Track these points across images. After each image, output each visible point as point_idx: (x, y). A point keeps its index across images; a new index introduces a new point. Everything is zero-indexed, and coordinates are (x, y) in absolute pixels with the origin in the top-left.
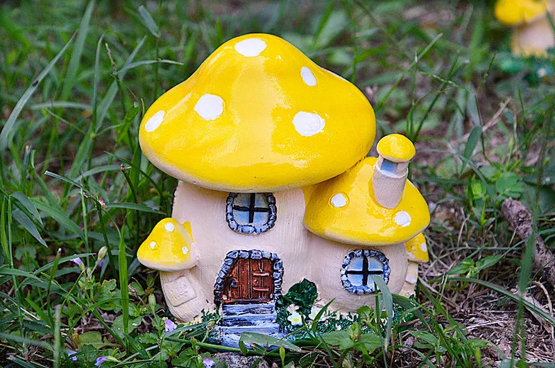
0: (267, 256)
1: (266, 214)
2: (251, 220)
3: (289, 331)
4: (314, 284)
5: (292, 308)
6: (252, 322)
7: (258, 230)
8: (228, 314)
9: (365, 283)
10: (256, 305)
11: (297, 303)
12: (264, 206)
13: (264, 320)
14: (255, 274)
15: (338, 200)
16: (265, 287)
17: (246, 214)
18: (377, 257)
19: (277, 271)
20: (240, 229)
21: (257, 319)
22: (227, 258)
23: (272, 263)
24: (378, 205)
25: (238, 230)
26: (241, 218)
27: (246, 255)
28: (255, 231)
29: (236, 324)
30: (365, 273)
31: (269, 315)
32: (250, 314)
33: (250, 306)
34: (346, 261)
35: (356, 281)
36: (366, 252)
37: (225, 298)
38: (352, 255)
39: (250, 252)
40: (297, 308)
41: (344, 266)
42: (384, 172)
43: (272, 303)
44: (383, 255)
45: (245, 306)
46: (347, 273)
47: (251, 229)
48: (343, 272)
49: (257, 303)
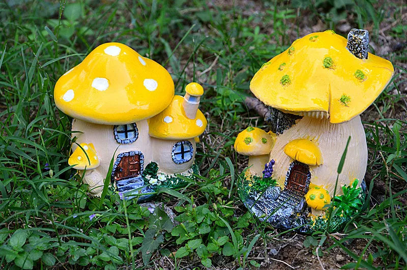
0: (137, 153)
1: (133, 133)
2: (127, 137)
3: (151, 188)
4: (155, 163)
5: (148, 177)
6: (133, 187)
7: (132, 141)
8: (120, 185)
9: (183, 158)
10: (132, 179)
11: (150, 174)
12: (132, 129)
13: (138, 185)
14: (131, 163)
15: (168, 120)
16: (136, 169)
17: (124, 134)
18: (188, 144)
19: (142, 160)
20: (123, 142)
21: (134, 185)
22: (118, 157)
23: (139, 156)
24: (187, 118)
25: (122, 143)
26: (122, 137)
27: (127, 155)
28: (130, 142)
29: (126, 190)
30: (183, 153)
31: (140, 182)
32: (131, 184)
33: (130, 179)
34: (174, 149)
35: (179, 158)
36: (183, 142)
37: (116, 178)
38: (176, 145)
39: (129, 153)
40: (150, 176)
41: (173, 151)
42: (190, 102)
43: (140, 176)
44: (190, 142)
45: (127, 180)
46: (175, 154)
47: (128, 141)
48: (173, 154)
49: (132, 177)
